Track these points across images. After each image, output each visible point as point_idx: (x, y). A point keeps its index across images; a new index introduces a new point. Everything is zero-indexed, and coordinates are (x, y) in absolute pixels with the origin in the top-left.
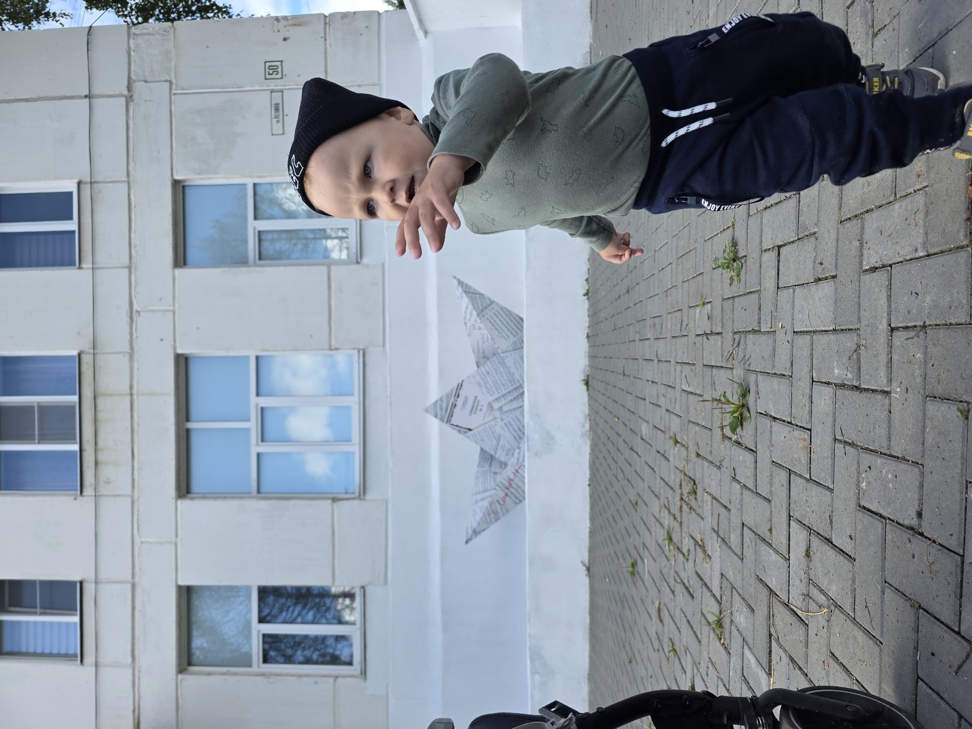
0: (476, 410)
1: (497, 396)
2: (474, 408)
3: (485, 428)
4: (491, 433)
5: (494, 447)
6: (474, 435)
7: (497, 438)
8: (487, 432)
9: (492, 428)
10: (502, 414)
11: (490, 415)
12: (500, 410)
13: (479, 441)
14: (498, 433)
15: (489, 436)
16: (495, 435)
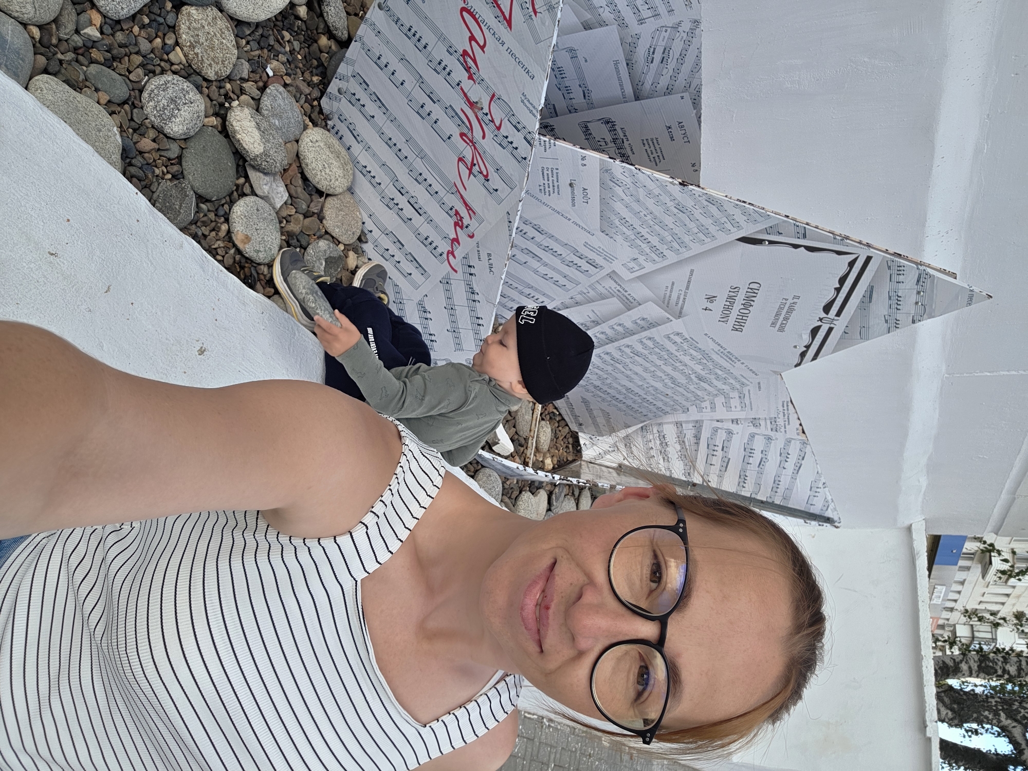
0: (731, 299)
1: (657, 333)
2: (740, 300)
3: (679, 248)
4: (647, 236)
5: (619, 190)
6: (729, 226)
7: (617, 222)
8: (670, 238)
9: (648, 250)
10: (619, 291)
11: (669, 288)
12: (632, 301)
13: (706, 203)
14: (619, 238)
15: (657, 227)
16: (628, 233)
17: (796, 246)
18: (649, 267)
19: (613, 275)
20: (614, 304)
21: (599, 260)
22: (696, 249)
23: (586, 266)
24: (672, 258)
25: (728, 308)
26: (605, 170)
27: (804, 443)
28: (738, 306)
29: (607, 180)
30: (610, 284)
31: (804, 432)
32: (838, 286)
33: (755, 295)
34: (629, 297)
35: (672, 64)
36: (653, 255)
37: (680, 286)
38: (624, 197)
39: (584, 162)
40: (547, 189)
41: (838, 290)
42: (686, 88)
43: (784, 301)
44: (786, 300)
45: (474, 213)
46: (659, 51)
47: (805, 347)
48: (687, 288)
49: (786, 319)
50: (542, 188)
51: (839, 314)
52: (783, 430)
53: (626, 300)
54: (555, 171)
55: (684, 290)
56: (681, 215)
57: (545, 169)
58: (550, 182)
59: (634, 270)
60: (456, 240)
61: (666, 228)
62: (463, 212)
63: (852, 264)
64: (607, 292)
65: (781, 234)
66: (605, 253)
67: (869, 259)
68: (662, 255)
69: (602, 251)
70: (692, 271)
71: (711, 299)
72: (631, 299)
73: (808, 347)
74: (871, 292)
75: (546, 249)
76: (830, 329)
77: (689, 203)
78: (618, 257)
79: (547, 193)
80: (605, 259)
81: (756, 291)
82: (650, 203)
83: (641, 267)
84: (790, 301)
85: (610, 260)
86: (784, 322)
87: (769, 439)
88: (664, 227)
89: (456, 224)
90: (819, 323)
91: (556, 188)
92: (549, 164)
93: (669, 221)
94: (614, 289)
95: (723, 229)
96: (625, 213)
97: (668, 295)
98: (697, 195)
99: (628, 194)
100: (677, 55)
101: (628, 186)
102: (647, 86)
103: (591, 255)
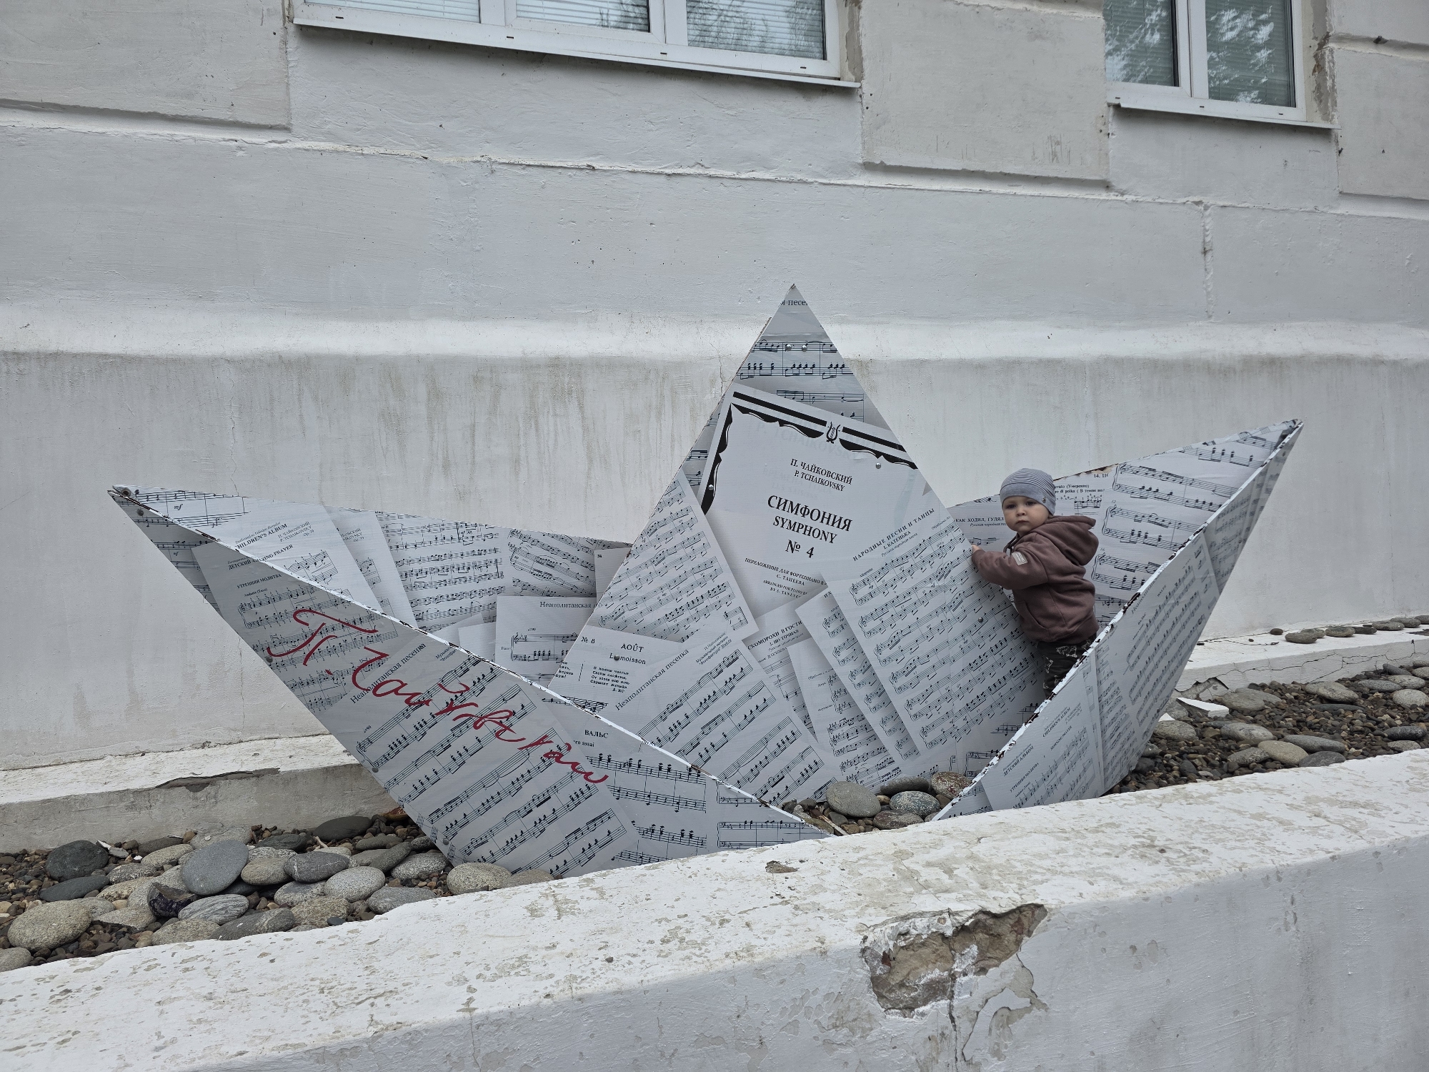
0: (792, 526)
1: (852, 614)
2: (797, 518)
3: (713, 569)
4: (693, 597)
5: (628, 615)
6: (685, 519)
7: (672, 624)
8: (698, 576)
9: (714, 600)
10: (776, 641)
11: (774, 587)
12: (793, 630)
13: (654, 536)
14: (693, 626)
15: (682, 586)
16: (687, 614)
17: (718, 460)
18: (739, 601)
19: (750, 643)
20: (798, 652)
21: (727, 652)
22: (715, 551)
23: (734, 669)
24: (726, 577)
25: (810, 531)
26: (603, 622)
27: (1123, 468)
28: (807, 521)
29: (616, 623)
30: (764, 649)
31: (1102, 469)
32: (777, 422)
33: (788, 503)
34: (786, 633)
35: (557, 559)
36: (721, 596)
37: (771, 575)
38: (638, 610)
39: (590, 640)
40: (619, 684)
41: (782, 423)
42: (587, 550)
43: (800, 475)
44: (797, 472)
45: (546, 736)
46: (539, 567)
47: (878, 456)
48: (776, 569)
49: (829, 474)
50: (617, 689)
51: (823, 423)
52: (1097, 494)
53: (792, 636)
54: (597, 670)
55: (777, 573)
56: (668, 560)
57: (594, 679)
58: (611, 678)
59: (742, 618)
60: (574, 765)
61: (682, 578)
62: (546, 748)
63: (744, 410)
64: (777, 656)
65: (699, 473)
66: (715, 644)
67: (737, 395)
68: (722, 587)
69: (712, 647)
70: (747, 560)
71: (793, 547)
72: (789, 631)
73: (878, 454)
74: (786, 392)
75: (704, 705)
76: (846, 430)
77: (651, 552)
78: (723, 632)
79: (625, 685)
80: (723, 646)
81: (783, 501)
82: (647, 589)
83: (738, 610)
84: (800, 469)
85: (726, 640)
86: (834, 476)
87: (1113, 511)
88: (681, 579)
89: (558, 760)
90: (837, 442)
91: (618, 675)
92: (588, 674)
93: (673, 574)
94: (773, 646)
95: (690, 525)
96: (660, 613)
97: (785, 590)
98: (642, 544)
99: (635, 606)
100: (549, 554)
101: (624, 604)
102: (580, 584)
103: (717, 660)
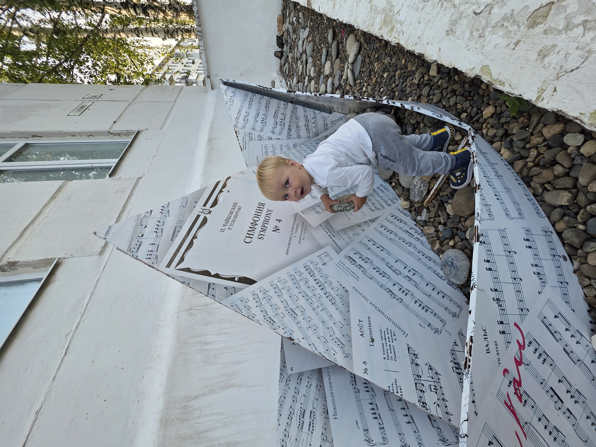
0: (264, 230)
17: (217, 276)
18: (314, 257)
19: (339, 250)
20: (337, 225)
21: (347, 263)
22: (283, 274)
23: (356, 257)
24: (300, 266)
25: (266, 221)
26: (348, 356)
27: (236, 126)
28: (260, 223)
29: (346, 344)
30: (340, 243)
31: (236, 132)
32: (194, 240)
33: (249, 232)
37: (295, 240)
41: (195, 237)
44: (229, 229)
47: (222, 192)
48: (291, 238)
49: (231, 213)
50: (394, 337)
51: (198, 216)
52: (246, 134)
58: (388, 344)
59: (324, 255)
60: (519, 363)
63: (182, 260)
65: (225, 288)
67: (168, 266)
68: (307, 268)
70: (287, 253)
71: (276, 229)
74: (173, 236)
76: (205, 205)
78: (335, 266)
79: (389, 331)
80: (345, 265)
81: (248, 235)
83: (320, 257)
84: (227, 227)
85: (340, 263)
86: (232, 210)
87: (253, 129)
88: (305, 295)
90: (211, 209)
91: (384, 338)
92: (391, 364)
93: (302, 302)
96: (332, 309)
97: (303, 232)
98: (281, 328)
99: (330, 329)
101: (331, 338)
102: (314, 383)
103: (353, 268)
